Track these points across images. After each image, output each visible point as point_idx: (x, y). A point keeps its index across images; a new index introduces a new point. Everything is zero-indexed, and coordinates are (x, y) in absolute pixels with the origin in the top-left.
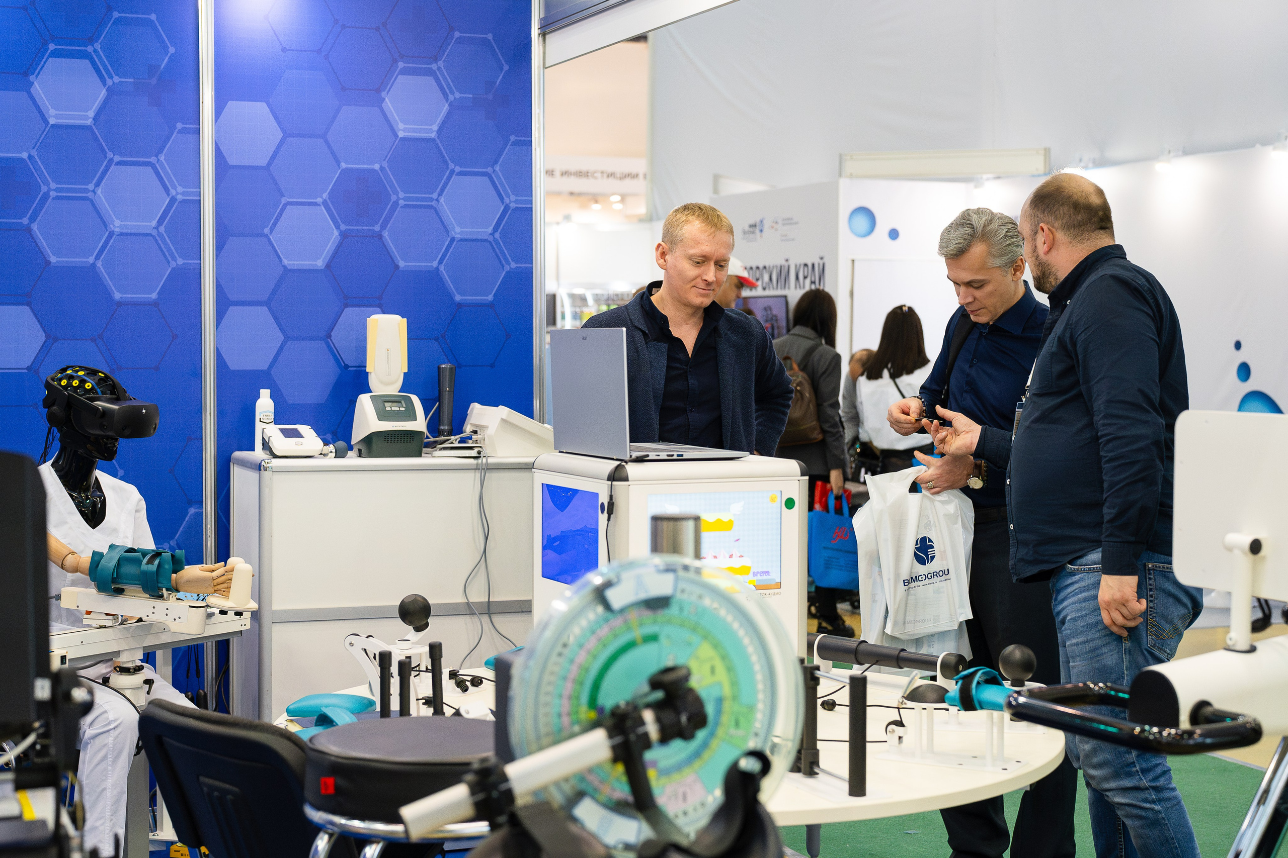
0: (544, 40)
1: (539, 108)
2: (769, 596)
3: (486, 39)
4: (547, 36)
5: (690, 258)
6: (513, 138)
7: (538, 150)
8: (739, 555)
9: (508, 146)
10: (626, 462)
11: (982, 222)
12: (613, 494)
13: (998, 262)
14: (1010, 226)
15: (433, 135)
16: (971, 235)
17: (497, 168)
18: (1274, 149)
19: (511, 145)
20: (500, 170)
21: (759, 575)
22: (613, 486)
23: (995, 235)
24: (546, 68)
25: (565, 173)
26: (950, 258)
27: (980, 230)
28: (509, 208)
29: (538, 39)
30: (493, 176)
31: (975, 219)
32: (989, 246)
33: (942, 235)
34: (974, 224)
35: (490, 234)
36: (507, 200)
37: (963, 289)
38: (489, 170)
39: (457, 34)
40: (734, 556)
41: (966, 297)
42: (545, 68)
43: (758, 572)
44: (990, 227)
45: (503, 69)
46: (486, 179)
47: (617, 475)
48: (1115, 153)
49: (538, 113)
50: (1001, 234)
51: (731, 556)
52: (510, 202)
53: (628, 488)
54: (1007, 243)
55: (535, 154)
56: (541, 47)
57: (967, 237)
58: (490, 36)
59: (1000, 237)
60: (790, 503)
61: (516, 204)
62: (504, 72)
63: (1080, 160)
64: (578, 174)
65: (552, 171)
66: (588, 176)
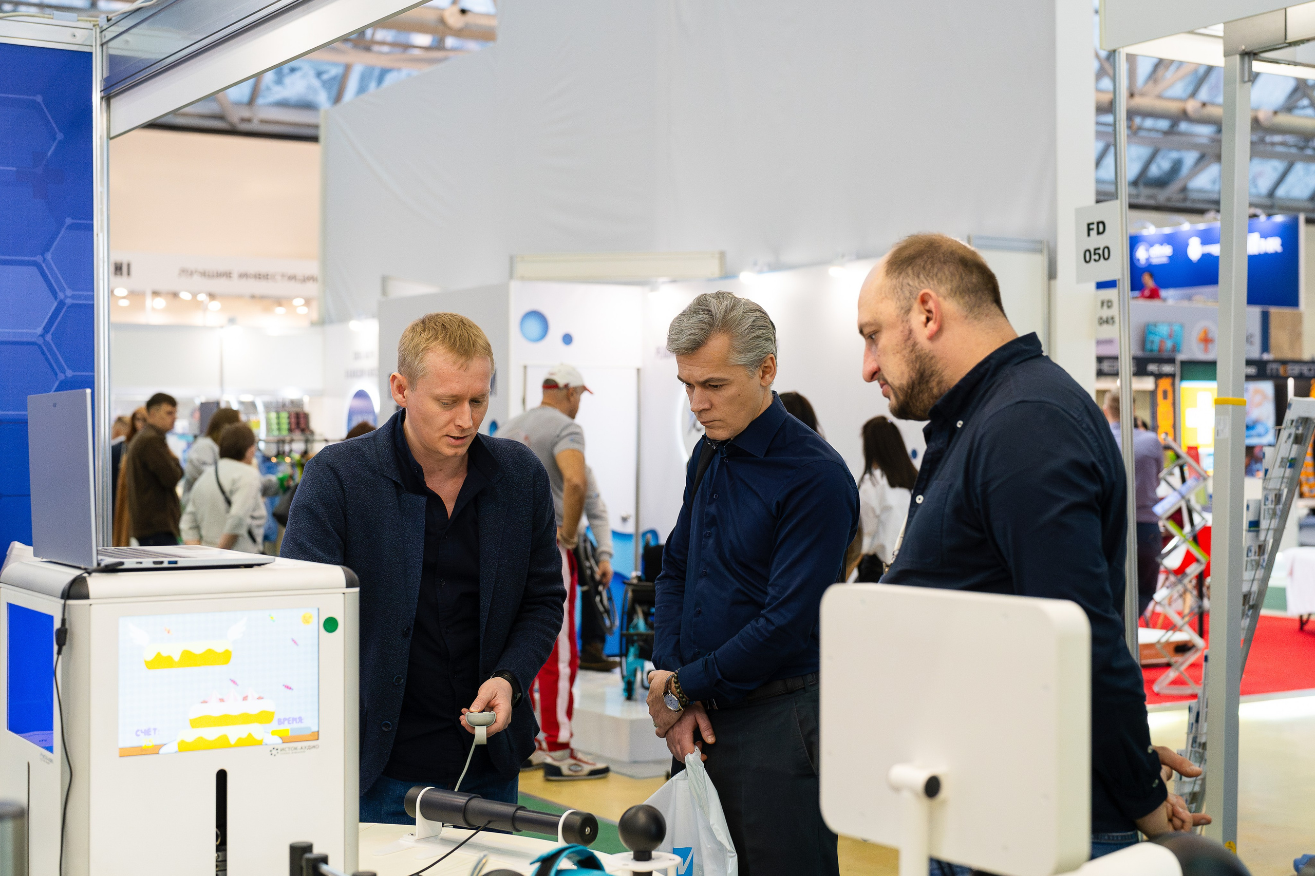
0: (108, 105)
1: (102, 185)
2: (302, 750)
3: (34, 101)
4: (112, 101)
5: (437, 399)
6: (69, 221)
7: (100, 235)
8: (257, 696)
9: (63, 230)
10: (89, 573)
11: (723, 307)
12: (66, 617)
13: (742, 359)
14: (758, 314)
16: (709, 324)
17: (49, 256)
19: (67, 228)
20: (52, 259)
21: (286, 722)
22: (67, 607)
23: (739, 324)
24: (112, 138)
25: (244, 276)
26: (683, 354)
27: (719, 317)
28: (65, 304)
29: (101, 104)
30: (43, 265)
31: (713, 304)
32: (732, 338)
33: (672, 325)
34: (714, 312)
35: (40, 336)
36: (61, 295)
37: (698, 390)
38: (39, 258)
40: (249, 698)
41: (701, 402)
42: (110, 138)
43: (285, 719)
44: (732, 314)
45: (56, 138)
46: (34, 270)
47: (72, 592)
48: (790, 257)
49: (101, 192)
50: (748, 323)
51: (245, 698)
52: (66, 297)
53: (89, 609)
54: (755, 334)
55: (97, 240)
56: (105, 115)
57: (704, 326)
58: (39, 98)
59: (746, 327)
60: (330, 625)
61: (73, 299)
62: (56, 142)
63: (755, 264)
64: (258, 276)
65: (230, 273)
66: (267, 279)
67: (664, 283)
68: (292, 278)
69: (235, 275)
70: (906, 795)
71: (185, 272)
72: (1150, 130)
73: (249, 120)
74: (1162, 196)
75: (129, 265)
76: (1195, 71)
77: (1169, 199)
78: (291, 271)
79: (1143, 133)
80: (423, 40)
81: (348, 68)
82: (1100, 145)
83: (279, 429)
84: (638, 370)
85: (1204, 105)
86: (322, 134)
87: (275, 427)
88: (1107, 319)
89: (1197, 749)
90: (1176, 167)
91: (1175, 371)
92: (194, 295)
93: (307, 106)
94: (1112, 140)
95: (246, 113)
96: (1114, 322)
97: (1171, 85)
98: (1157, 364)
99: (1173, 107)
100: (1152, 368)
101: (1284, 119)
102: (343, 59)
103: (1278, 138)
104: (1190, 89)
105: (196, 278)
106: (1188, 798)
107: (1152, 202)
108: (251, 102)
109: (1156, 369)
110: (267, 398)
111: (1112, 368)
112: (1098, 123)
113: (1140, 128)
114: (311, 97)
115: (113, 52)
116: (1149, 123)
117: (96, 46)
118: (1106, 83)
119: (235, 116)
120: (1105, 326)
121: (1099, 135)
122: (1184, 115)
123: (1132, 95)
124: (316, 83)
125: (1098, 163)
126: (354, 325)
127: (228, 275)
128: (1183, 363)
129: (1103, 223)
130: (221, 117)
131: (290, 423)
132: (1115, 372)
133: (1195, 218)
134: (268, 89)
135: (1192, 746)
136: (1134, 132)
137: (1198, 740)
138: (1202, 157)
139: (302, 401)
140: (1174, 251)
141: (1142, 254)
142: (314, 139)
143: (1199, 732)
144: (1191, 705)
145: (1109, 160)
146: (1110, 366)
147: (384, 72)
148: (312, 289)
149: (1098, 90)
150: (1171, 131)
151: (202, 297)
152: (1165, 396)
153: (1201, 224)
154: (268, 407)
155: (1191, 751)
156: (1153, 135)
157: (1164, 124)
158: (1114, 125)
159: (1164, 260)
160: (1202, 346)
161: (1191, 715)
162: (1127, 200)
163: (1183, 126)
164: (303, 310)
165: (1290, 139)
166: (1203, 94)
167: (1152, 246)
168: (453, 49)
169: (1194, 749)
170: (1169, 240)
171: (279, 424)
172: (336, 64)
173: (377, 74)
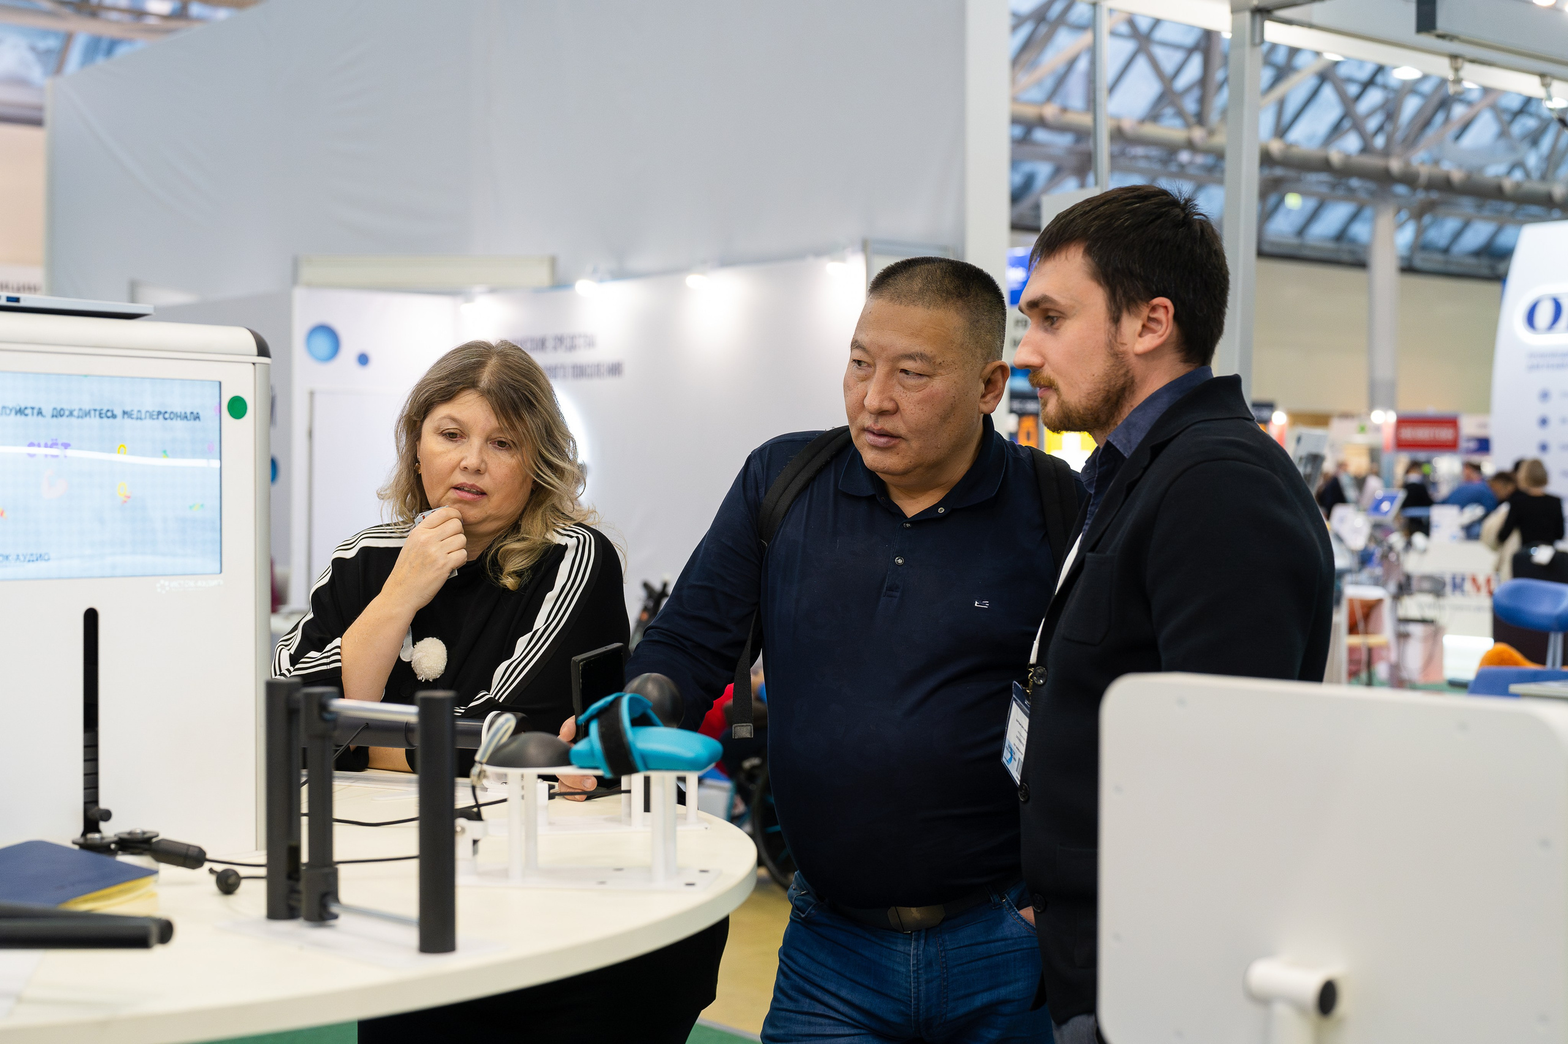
18: (833, 260)
48: (637, 263)
63: (594, 271)
67: (481, 293)
80: (160, 6)
81: (68, 38)
85: (1064, 110)
86: (48, 116)
93: (21, 82)
101: (1151, 130)
102: (62, 26)
103: (1139, 151)
114: (22, 72)
122: (1041, 122)
124: (30, 57)
138: (1058, 170)
142: (38, 122)
147: (113, 45)
152: (1028, 438)
157: (1018, 131)
165: (1154, 152)
166: (1062, 98)
168: (198, 18)
172: (55, 34)
173: (104, 46)
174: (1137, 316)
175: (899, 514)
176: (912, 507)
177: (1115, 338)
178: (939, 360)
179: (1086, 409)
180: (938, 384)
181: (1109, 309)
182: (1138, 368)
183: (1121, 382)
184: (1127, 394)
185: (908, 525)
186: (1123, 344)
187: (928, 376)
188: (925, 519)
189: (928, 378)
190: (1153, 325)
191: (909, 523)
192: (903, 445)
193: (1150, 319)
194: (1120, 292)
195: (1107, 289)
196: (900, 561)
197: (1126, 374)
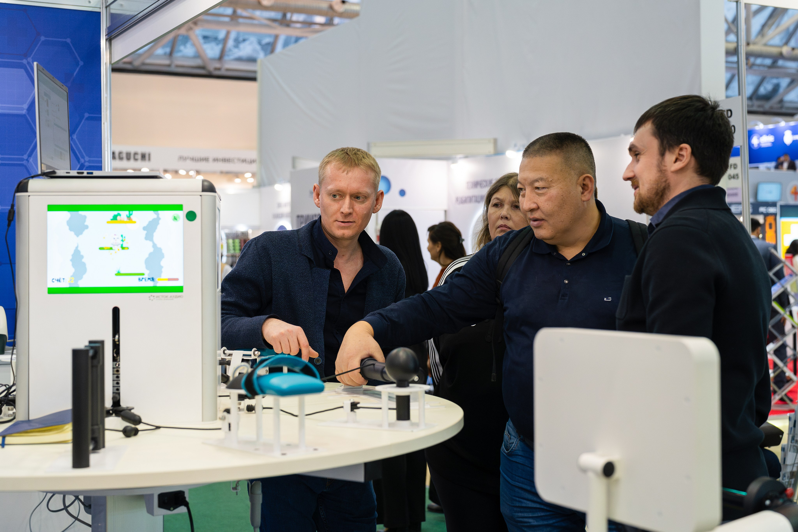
0: (110, 44)
1: (107, 93)
3: (66, 42)
4: (113, 41)
5: (329, 193)
6: (86, 115)
7: (105, 123)
9: (83, 121)
15: (24, 112)
17: (75, 137)
19: (85, 120)
25: (216, 160)
29: (106, 43)
30: (71, 142)
36: (82, 160)
39: (43, 38)
42: (111, 64)
45: (79, 64)
49: (106, 97)
52: (85, 161)
55: (104, 127)
56: (108, 50)
58: (68, 40)
61: (89, 163)
62: (79, 67)
63: (515, 146)
64: (224, 160)
65: (208, 159)
66: (230, 161)
67: (460, 158)
68: (244, 161)
69: (211, 160)
70: (591, 475)
71: (182, 158)
72: (759, 65)
73: (219, 69)
74: (767, 106)
75: (149, 155)
76: (788, 29)
77: (771, 107)
78: (243, 157)
79: (755, 68)
80: (320, 19)
81: (276, 37)
82: (729, 75)
83: (234, 249)
84: (445, 211)
85: (793, 49)
86: (259, 76)
87: (231, 248)
88: (734, 175)
89: (794, 444)
90: (776, 88)
91: (776, 212)
92: (187, 172)
93: (252, 60)
94: (736, 72)
95: (217, 65)
96: (738, 178)
97: (772, 38)
98: (765, 207)
99: (775, 50)
100: (762, 209)
102: (274, 32)
104: (784, 41)
105: (188, 162)
106: (789, 475)
107: (761, 109)
108: (221, 58)
109: (765, 210)
110: (227, 231)
111: (737, 210)
112: (727, 62)
113: (753, 65)
114: (255, 55)
115: (113, 11)
116: (759, 61)
117: (103, 8)
118: (732, 37)
119: (212, 66)
120: (732, 180)
121: (728, 69)
122: (781, 56)
123: (748, 44)
124: (258, 47)
125: (728, 86)
126: (277, 187)
127: (206, 160)
128: (782, 207)
129: (731, 111)
130: (203, 68)
131: (241, 246)
132: (739, 212)
133: (788, 118)
134: (230, 50)
135: (791, 442)
136: (750, 66)
137: (795, 439)
138: (792, 82)
139: (248, 233)
140: (775, 139)
141: (755, 141)
142: (254, 79)
143: (796, 433)
144: (791, 416)
145: (735, 84)
146: (736, 209)
147: (297, 39)
148: (254, 167)
149: (727, 41)
150: (774, 65)
151: (192, 173)
152: (771, 227)
153: (791, 122)
154: (228, 236)
155: (791, 445)
156: (762, 68)
157: (768, 62)
158: (738, 62)
159: (769, 145)
160: (793, 197)
161: (791, 422)
162: (747, 108)
163: (780, 62)
164: (251, 180)
166: (793, 43)
167: (761, 136)
168: (337, 25)
169: (792, 444)
170: (771, 132)
171: (234, 246)
172: (270, 36)
173: (293, 40)
174: (673, 153)
175: (564, 259)
176: (570, 253)
177: (661, 163)
178: (550, 180)
179: (648, 197)
180: (554, 191)
181: (659, 149)
182: (672, 179)
183: (663, 185)
184: (666, 191)
185: (569, 264)
186: (665, 166)
187: (547, 188)
188: (577, 259)
189: (547, 189)
190: (681, 158)
191: (569, 262)
192: (545, 224)
193: (679, 154)
194: (665, 142)
195: (659, 140)
196: (567, 282)
197: (665, 181)
